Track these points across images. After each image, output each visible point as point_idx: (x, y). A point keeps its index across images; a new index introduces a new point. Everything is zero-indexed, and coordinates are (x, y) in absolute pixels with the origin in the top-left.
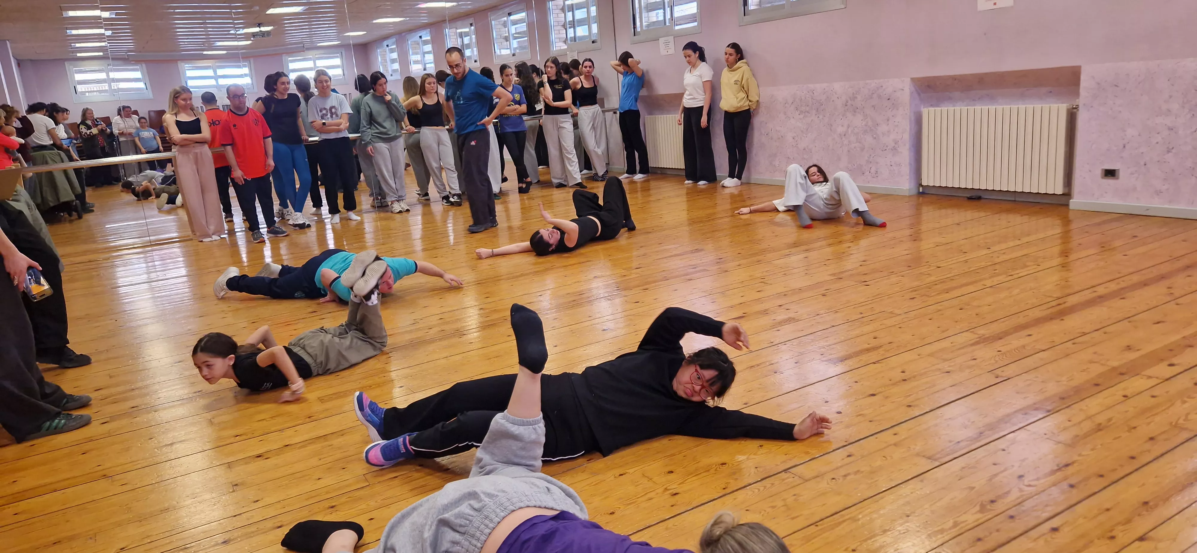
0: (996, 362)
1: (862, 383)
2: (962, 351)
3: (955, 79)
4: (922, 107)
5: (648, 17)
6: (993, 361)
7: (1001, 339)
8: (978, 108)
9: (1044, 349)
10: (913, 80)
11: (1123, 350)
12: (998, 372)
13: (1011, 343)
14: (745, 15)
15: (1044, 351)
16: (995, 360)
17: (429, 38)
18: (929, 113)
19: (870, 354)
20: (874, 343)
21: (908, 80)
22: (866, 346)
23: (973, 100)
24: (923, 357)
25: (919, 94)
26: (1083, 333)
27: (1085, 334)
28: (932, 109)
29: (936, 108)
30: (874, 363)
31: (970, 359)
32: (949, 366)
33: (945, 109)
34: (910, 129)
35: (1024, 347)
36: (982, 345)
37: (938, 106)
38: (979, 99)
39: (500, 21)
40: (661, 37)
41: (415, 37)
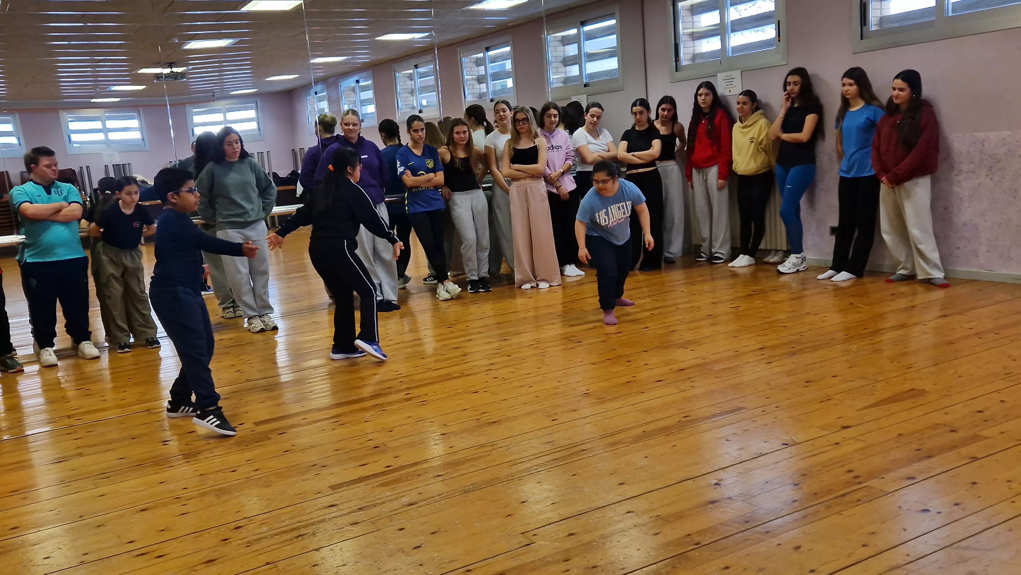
5: (694, 46)
14: (862, 39)
17: (370, 82)
39: (474, 58)
40: (720, 73)
41: (350, 82)
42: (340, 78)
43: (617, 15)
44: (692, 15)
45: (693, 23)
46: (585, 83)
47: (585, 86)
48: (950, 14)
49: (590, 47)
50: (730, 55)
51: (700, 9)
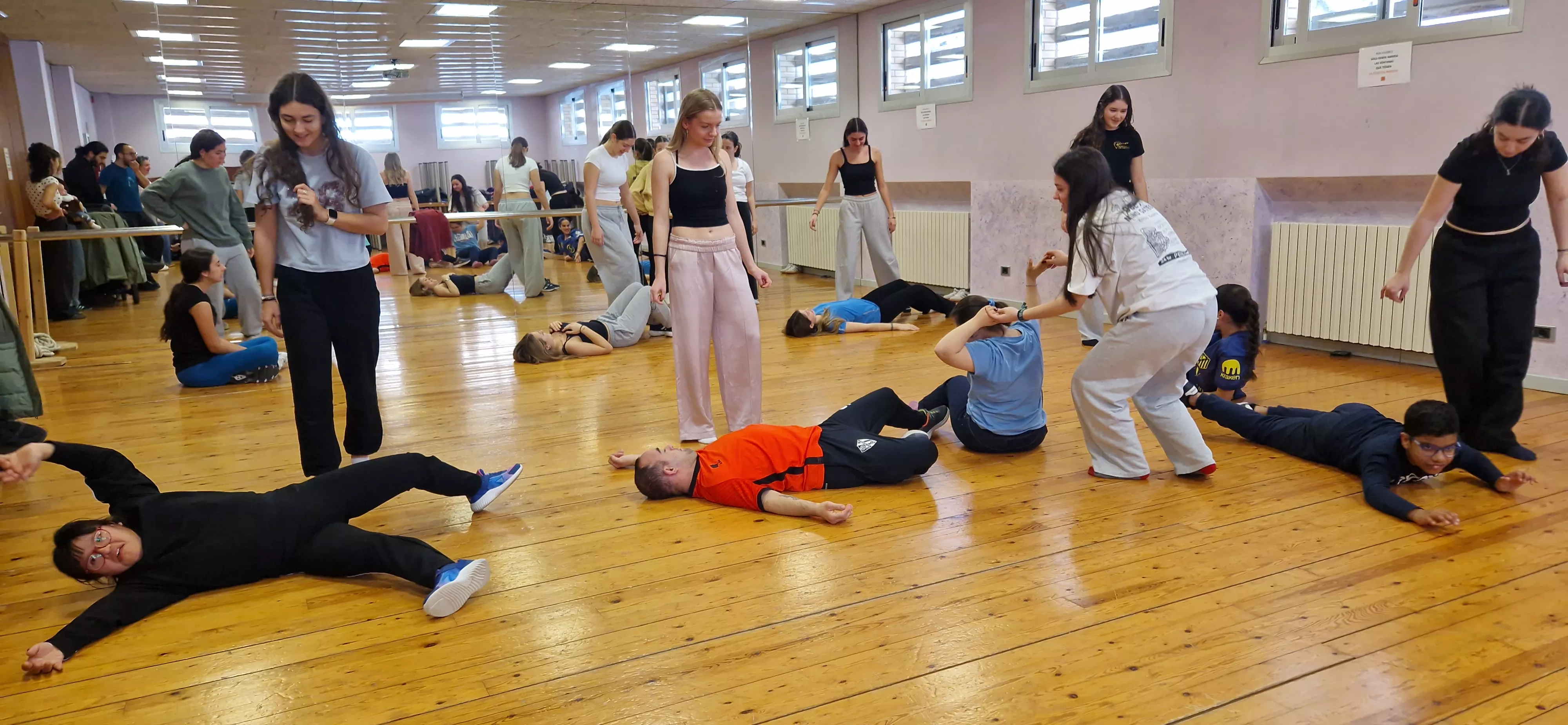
0: (1338, 626)
1: (1120, 645)
2: (1287, 602)
3: (1321, 184)
4: (1272, 219)
5: (905, 76)
6: (1333, 624)
7: (1349, 585)
8: (1352, 226)
9: (1417, 609)
10: (1260, 180)
11: (1543, 622)
12: (1338, 644)
13: (1365, 595)
14: (1032, 79)
15: (1416, 612)
16: (1335, 622)
17: (623, 92)
18: (1281, 228)
19: (1143, 594)
20: (1153, 576)
21: (1254, 181)
22: (1139, 581)
23: (1346, 214)
24: (1222, 608)
25: (1269, 202)
26: (1483, 586)
27: (1483, 588)
28: (1285, 224)
29: (1292, 223)
30: (1146, 612)
31: (1296, 616)
32: (1263, 627)
33: (1304, 224)
34: (1254, 251)
35: (1385, 602)
36: (1318, 594)
37: (1294, 220)
38: (1355, 213)
39: (715, 73)
40: (919, 105)
41: (604, 91)
42: (597, 85)
43: (837, 38)
44: (905, 43)
45: (905, 52)
46: (808, 107)
47: (808, 110)
48: (1101, 60)
49: (814, 69)
50: (929, 87)
51: (912, 38)
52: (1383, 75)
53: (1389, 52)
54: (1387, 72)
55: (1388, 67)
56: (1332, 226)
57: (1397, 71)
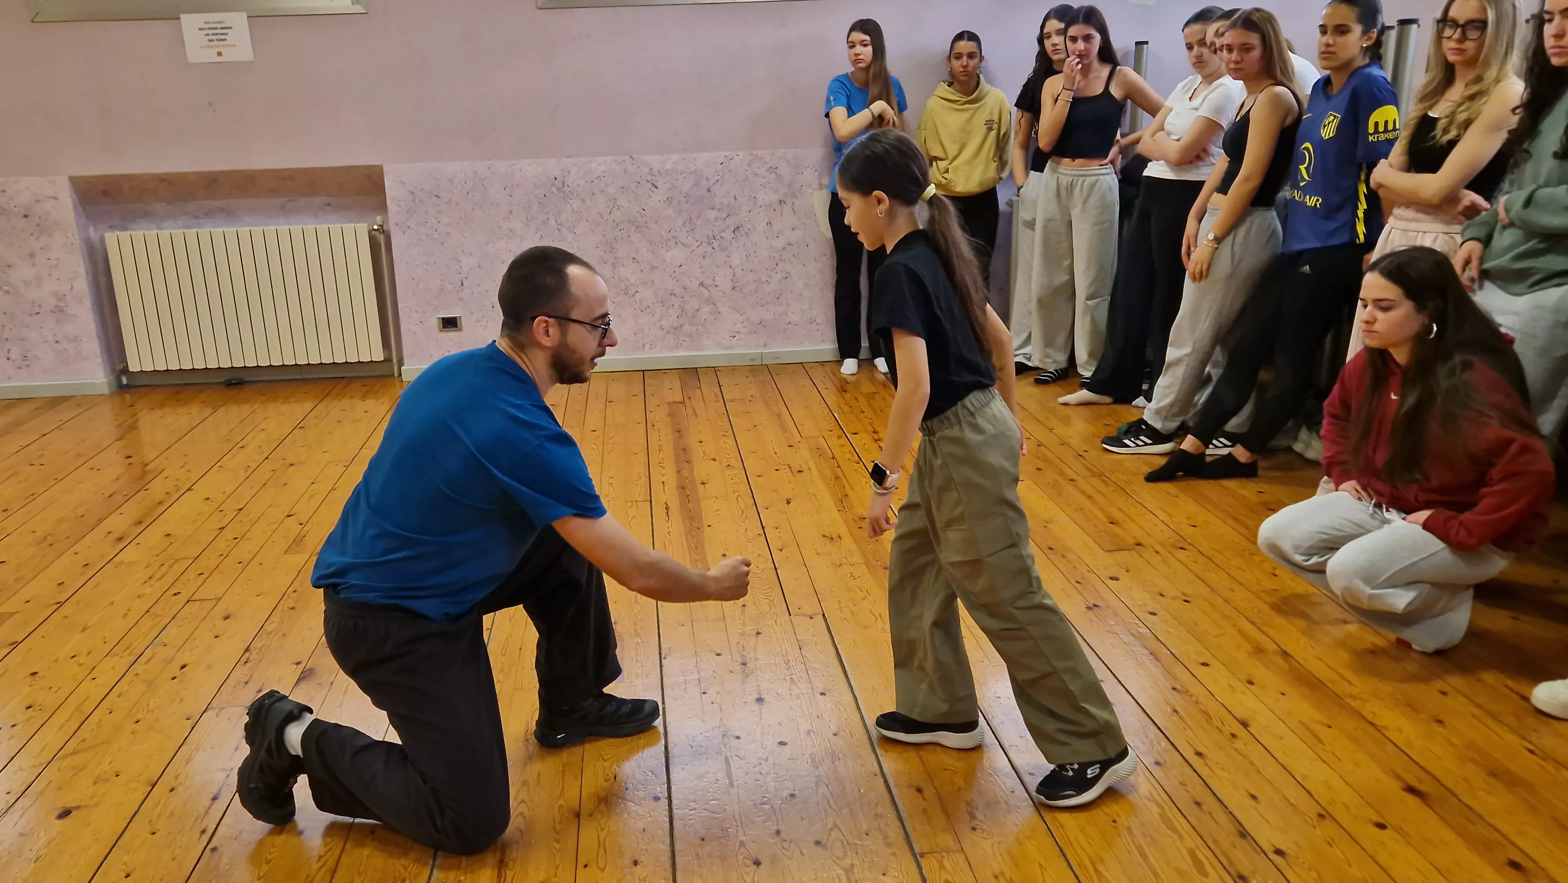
3: (164, 181)
4: (99, 231)
10: (74, 180)
18: (118, 241)
21: (67, 182)
23: (196, 217)
25: (85, 209)
28: (121, 234)
29: (132, 232)
33: (151, 233)
34: (87, 272)
38: (206, 214)
52: (219, 50)
53: (220, 22)
54: (224, 46)
55: (222, 40)
56: (178, 233)
57: (235, 46)
